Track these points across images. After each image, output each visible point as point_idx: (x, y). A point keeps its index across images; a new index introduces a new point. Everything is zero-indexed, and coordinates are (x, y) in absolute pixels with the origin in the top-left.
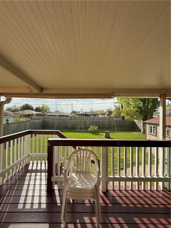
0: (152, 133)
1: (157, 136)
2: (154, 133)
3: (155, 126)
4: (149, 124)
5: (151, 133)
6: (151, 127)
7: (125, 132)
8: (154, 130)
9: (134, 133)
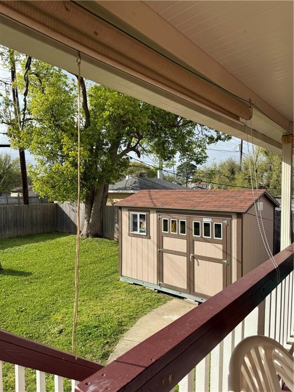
0: (138, 233)
1: (150, 238)
2: (141, 231)
3: (145, 214)
4: (129, 210)
5: (135, 232)
6: (135, 216)
7: (37, 242)
8: (141, 223)
9: (65, 238)
